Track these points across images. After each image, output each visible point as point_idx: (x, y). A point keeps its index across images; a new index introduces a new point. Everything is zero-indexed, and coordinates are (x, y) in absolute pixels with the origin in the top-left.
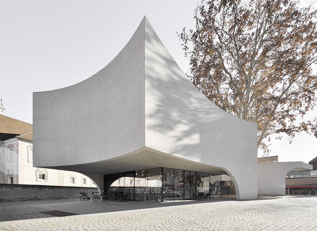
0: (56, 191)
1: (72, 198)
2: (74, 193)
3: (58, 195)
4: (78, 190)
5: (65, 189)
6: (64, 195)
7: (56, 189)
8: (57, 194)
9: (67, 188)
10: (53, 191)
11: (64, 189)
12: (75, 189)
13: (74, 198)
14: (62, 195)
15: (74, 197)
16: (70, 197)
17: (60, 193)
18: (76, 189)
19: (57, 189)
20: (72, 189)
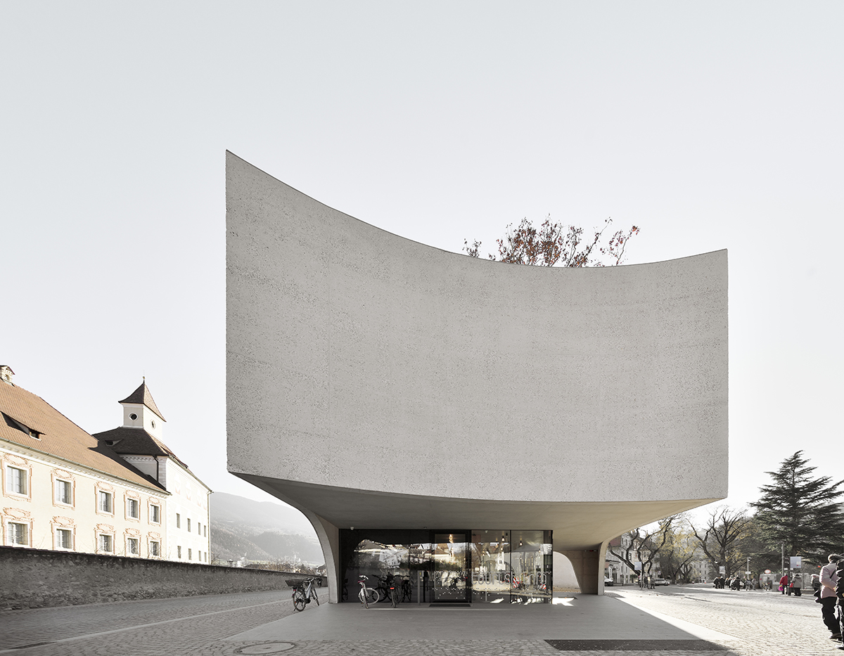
0: (34, 570)
1: (104, 600)
2: (112, 580)
3: (45, 587)
4: (124, 567)
5: (77, 564)
6: (70, 590)
7: (34, 562)
8: (41, 583)
9: (81, 559)
10: (21, 572)
11: (71, 563)
12: (112, 566)
13: (110, 599)
14: (63, 587)
15: (110, 596)
16: (95, 595)
17: (52, 579)
18: (117, 565)
19: (39, 561)
20: (102, 563)
